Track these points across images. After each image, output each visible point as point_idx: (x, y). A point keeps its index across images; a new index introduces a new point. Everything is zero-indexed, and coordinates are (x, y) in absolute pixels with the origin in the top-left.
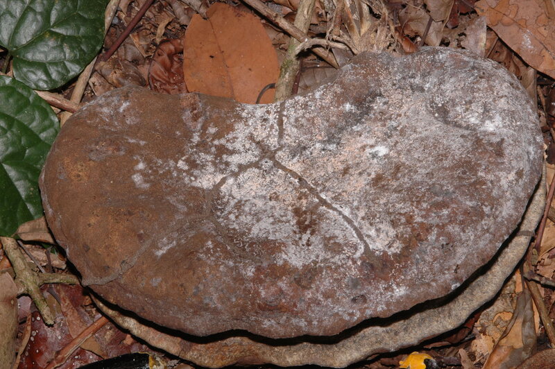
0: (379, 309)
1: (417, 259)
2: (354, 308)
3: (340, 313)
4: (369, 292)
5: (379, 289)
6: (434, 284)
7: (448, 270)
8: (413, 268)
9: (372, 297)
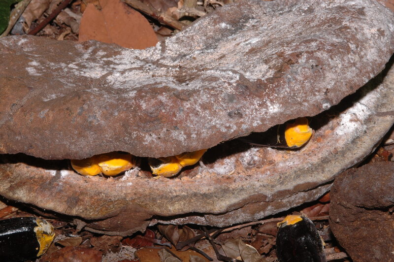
0: (255, 124)
1: (289, 79)
2: (230, 122)
3: (218, 126)
4: (244, 106)
5: (254, 105)
6: (306, 104)
7: (319, 91)
8: (285, 86)
9: (248, 112)
